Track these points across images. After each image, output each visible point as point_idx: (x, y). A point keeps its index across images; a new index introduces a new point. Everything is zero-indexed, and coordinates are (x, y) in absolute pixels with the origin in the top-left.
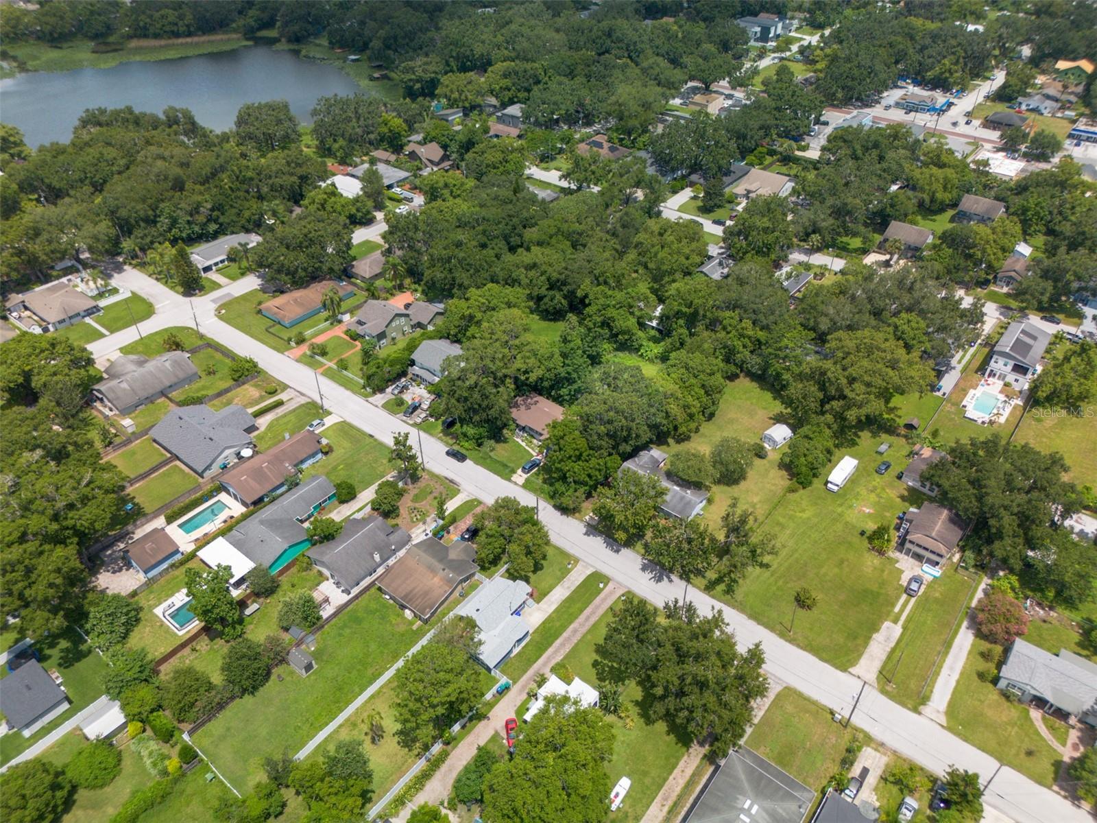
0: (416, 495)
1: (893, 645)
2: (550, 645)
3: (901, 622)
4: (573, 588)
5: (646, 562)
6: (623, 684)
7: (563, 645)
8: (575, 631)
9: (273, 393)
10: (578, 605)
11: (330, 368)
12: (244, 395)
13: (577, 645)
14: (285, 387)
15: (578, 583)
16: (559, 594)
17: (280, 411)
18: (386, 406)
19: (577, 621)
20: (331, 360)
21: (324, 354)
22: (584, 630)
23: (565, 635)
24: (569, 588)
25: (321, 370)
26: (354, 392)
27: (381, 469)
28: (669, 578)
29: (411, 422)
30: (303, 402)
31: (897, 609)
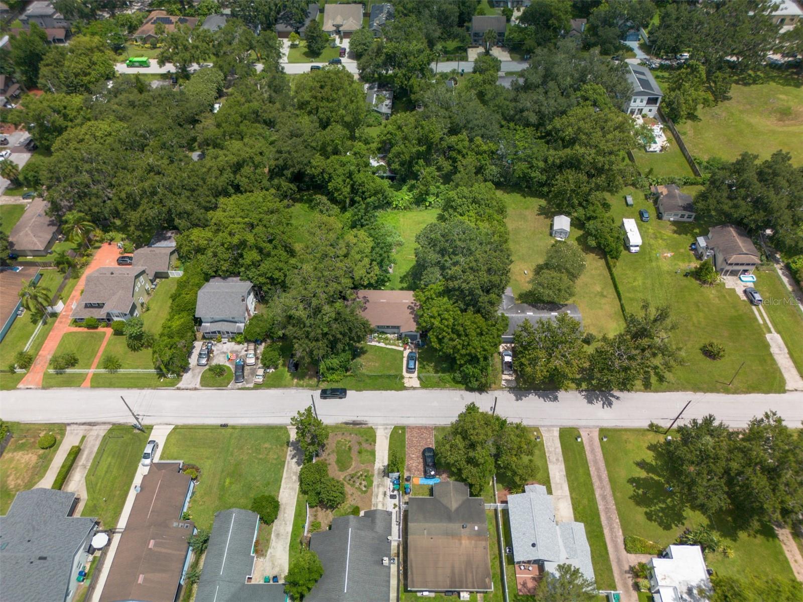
0: (338, 462)
1: (786, 351)
2: (600, 526)
3: (772, 330)
4: (561, 458)
5: (584, 393)
6: (685, 519)
7: (609, 518)
8: (604, 498)
9: (52, 445)
10: (581, 471)
11: (96, 376)
12: (16, 469)
13: (618, 509)
14: (62, 428)
15: (559, 450)
16: (557, 471)
17: (85, 460)
18: (206, 383)
19: (595, 487)
20: (88, 366)
21: (72, 362)
22: (608, 491)
23: (601, 507)
24: (557, 460)
25: (87, 382)
26: (155, 387)
27: (272, 456)
28: (613, 396)
29: (251, 385)
30: (102, 433)
31: (761, 322)
